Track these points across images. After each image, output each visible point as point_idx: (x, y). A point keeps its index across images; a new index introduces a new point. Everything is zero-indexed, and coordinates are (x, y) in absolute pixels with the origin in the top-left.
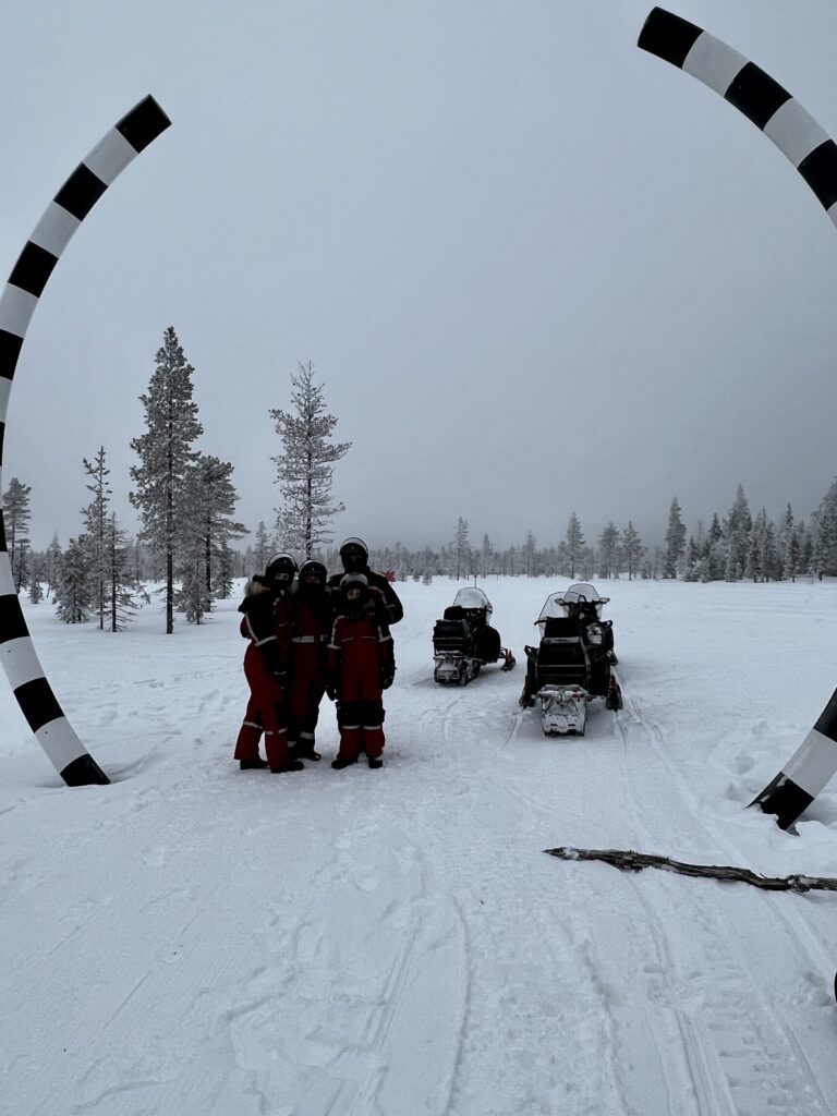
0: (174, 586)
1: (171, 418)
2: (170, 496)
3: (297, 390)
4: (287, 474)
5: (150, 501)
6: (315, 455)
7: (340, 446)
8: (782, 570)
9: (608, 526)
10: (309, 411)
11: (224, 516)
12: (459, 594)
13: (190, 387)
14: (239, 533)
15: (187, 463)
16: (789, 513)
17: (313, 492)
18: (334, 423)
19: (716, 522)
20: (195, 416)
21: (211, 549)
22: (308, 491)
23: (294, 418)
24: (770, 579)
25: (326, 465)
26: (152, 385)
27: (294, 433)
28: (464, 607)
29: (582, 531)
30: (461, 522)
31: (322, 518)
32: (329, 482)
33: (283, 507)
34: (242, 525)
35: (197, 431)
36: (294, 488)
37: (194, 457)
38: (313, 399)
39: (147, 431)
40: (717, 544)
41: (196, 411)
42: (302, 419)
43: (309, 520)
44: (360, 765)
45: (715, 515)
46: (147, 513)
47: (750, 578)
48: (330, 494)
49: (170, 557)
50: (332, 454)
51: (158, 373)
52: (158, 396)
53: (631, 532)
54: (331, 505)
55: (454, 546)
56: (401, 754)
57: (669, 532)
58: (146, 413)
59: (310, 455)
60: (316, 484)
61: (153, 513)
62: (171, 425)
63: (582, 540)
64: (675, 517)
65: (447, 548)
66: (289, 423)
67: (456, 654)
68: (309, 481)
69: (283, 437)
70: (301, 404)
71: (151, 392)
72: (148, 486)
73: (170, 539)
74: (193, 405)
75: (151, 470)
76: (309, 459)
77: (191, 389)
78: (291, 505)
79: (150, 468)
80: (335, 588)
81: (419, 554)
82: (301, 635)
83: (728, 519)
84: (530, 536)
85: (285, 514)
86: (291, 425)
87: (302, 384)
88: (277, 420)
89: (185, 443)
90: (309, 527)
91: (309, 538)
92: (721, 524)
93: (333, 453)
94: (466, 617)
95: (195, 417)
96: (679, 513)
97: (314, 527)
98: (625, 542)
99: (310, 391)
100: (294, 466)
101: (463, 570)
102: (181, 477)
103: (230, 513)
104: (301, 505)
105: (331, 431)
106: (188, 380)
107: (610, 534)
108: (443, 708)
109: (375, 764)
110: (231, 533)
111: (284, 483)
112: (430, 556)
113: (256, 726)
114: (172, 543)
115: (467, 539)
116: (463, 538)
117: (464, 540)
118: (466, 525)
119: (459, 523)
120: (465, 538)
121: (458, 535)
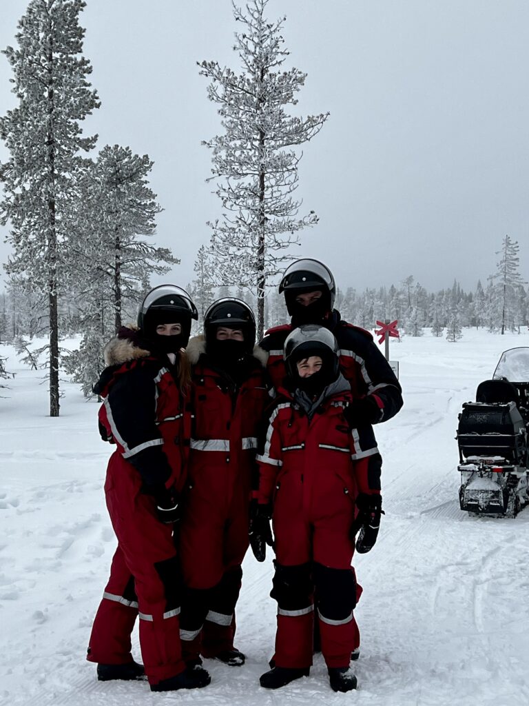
0: (60, 345)
1: (51, 82)
2: (52, 204)
3: (244, 29)
4: (226, 167)
5: (22, 213)
6: (270, 134)
7: (310, 119)
10: (261, 64)
11: (140, 238)
12: (503, 359)
13: (80, 33)
14: (162, 263)
15: (76, 154)
17: (267, 194)
18: (301, 81)
20: (88, 78)
21: (123, 288)
22: (259, 192)
23: (237, 75)
25: (287, 150)
26: (21, 31)
27: (237, 100)
28: (511, 380)
30: (508, 243)
31: (282, 237)
32: (292, 178)
33: (222, 219)
34: (167, 251)
35: (89, 103)
36: (238, 187)
37: (88, 144)
38: (267, 42)
39: (16, 104)
41: (89, 71)
42: (249, 76)
43: (262, 239)
44: (313, 680)
46: (18, 232)
48: (295, 197)
49: (53, 300)
50: (298, 133)
51: (30, 11)
52: (31, 49)
54: (294, 217)
55: (496, 282)
56: (393, 659)
58: (13, 76)
59: (263, 135)
60: (273, 182)
61: (27, 232)
62: (51, 94)
65: (485, 286)
66: (230, 83)
67: (497, 463)
68: (262, 177)
69: (220, 106)
70: (248, 52)
71: (20, 41)
72: (18, 191)
73: (54, 272)
74: (84, 62)
75: (23, 165)
76: (262, 142)
77: (81, 36)
78: (233, 215)
79: (21, 163)
80: (274, 353)
81: (441, 294)
82: (207, 438)
85: (223, 230)
86: (233, 86)
87: (249, 18)
88: (211, 78)
89: (73, 121)
90: (261, 251)
91: (261, 268)
93: (298, 131)
94: (515, 399)
95: (87, 81)
97: (269, 251)
99: (263, 30)
100: (238, 153)
101: (511, 320)
102: (67, 175)
103: (148, 233)
104: (248, 217)
105: (296, 96)
106: (75, 22)
108: (474, 559)
109: (341, 683)
110: (151, 263)
111: (222, 181)
112: (457, 297)
113: (125, 602)
114: (55, 278)
115: (518, 270)
116: (512, 269)
117: (513, 272)
118: (516, 249)
119: (505, 245)
120: (515, 269)
121: (504, 264)
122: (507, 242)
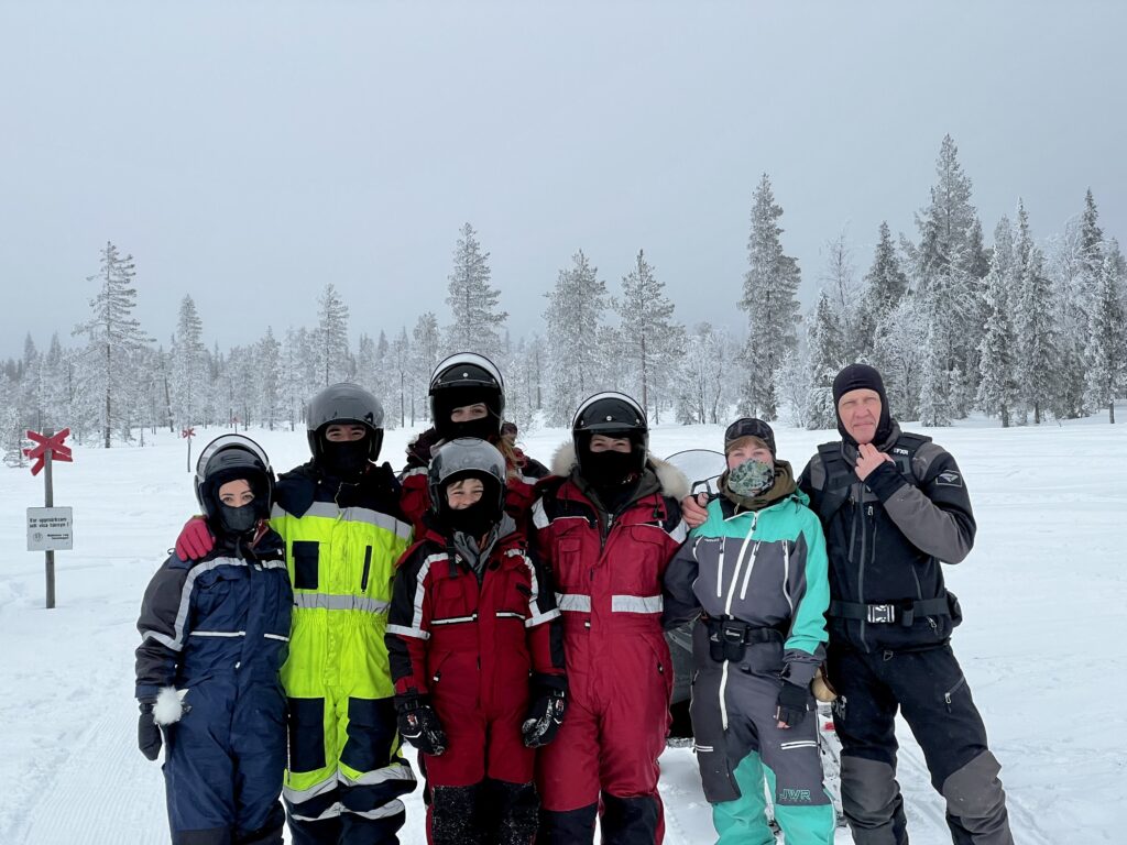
8: (1077, 386)
9: (572, 267)
16: (1090, 218)
19: (886, 249)
24: (1048, 415)
29: (493, 284)
30: (112, 259)
40: (893, 314)
45: (884, 228)
47: (989, 411)
53: (644, 284)
57: (752, 282)
63: (495, 311)
64: (766, 237)
83: (917, 239)
84: (331, 302)
92: (900, 254)
96: (779, 222)
98: (626, 313)
107: (579, 291)
115: (135, 314)
116: (123, 312)
117: (126, 318)
118: (130, 271)
119: (105, 263)
120: (128, 313)
121: (106, 301)
122: (111, 255)
